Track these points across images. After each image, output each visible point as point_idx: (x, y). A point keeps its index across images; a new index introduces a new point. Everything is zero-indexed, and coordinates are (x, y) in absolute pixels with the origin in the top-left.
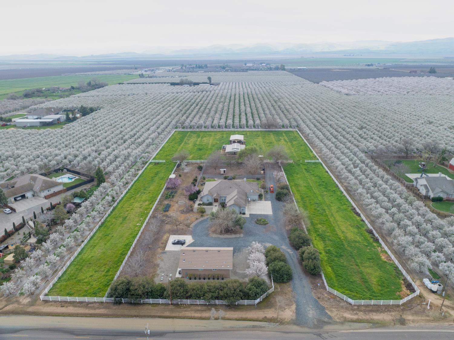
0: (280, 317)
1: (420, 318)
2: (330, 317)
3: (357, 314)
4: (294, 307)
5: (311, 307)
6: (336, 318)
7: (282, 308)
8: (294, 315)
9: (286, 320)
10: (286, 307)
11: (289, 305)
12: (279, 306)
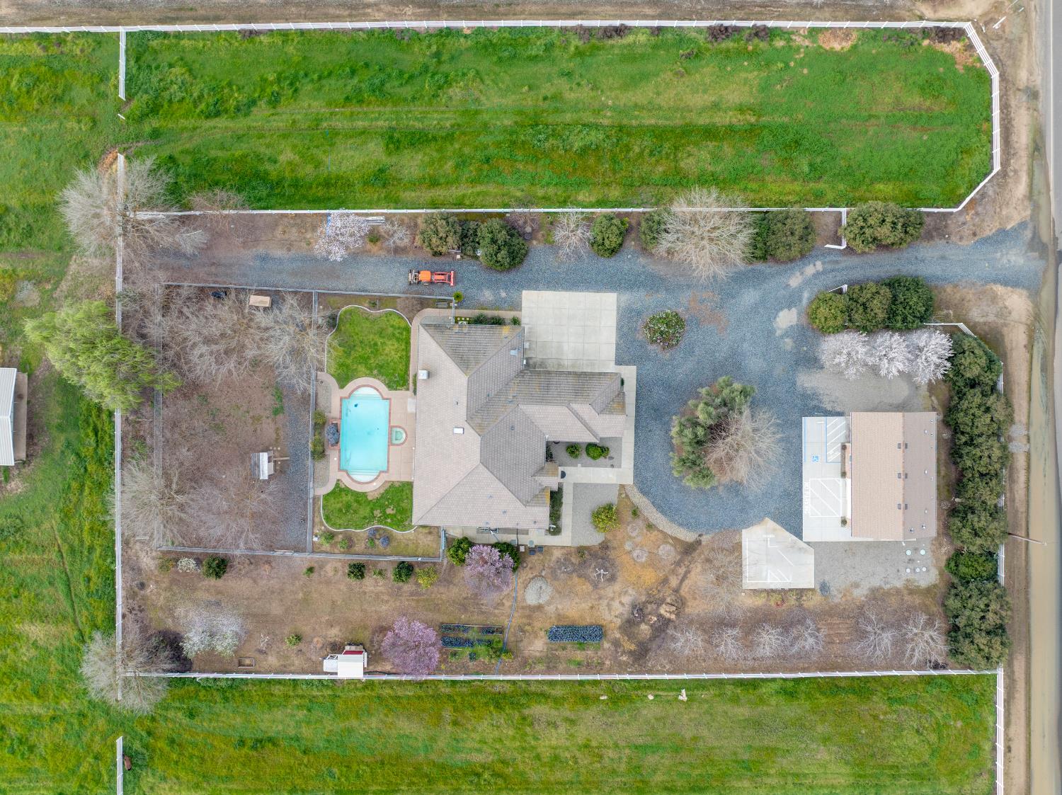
0: (1024, 320)
1: (1024, 57)
2: (1023, 225)
3: (1016, 171)
4: (999, 289)
5: (999, 254)
6: (1024, 214)
7: (1004, 312)
8: (1019, 290)
9: (1030, 309)
10: (1001, 305)
11: (994, 299)
12: (996, 316)
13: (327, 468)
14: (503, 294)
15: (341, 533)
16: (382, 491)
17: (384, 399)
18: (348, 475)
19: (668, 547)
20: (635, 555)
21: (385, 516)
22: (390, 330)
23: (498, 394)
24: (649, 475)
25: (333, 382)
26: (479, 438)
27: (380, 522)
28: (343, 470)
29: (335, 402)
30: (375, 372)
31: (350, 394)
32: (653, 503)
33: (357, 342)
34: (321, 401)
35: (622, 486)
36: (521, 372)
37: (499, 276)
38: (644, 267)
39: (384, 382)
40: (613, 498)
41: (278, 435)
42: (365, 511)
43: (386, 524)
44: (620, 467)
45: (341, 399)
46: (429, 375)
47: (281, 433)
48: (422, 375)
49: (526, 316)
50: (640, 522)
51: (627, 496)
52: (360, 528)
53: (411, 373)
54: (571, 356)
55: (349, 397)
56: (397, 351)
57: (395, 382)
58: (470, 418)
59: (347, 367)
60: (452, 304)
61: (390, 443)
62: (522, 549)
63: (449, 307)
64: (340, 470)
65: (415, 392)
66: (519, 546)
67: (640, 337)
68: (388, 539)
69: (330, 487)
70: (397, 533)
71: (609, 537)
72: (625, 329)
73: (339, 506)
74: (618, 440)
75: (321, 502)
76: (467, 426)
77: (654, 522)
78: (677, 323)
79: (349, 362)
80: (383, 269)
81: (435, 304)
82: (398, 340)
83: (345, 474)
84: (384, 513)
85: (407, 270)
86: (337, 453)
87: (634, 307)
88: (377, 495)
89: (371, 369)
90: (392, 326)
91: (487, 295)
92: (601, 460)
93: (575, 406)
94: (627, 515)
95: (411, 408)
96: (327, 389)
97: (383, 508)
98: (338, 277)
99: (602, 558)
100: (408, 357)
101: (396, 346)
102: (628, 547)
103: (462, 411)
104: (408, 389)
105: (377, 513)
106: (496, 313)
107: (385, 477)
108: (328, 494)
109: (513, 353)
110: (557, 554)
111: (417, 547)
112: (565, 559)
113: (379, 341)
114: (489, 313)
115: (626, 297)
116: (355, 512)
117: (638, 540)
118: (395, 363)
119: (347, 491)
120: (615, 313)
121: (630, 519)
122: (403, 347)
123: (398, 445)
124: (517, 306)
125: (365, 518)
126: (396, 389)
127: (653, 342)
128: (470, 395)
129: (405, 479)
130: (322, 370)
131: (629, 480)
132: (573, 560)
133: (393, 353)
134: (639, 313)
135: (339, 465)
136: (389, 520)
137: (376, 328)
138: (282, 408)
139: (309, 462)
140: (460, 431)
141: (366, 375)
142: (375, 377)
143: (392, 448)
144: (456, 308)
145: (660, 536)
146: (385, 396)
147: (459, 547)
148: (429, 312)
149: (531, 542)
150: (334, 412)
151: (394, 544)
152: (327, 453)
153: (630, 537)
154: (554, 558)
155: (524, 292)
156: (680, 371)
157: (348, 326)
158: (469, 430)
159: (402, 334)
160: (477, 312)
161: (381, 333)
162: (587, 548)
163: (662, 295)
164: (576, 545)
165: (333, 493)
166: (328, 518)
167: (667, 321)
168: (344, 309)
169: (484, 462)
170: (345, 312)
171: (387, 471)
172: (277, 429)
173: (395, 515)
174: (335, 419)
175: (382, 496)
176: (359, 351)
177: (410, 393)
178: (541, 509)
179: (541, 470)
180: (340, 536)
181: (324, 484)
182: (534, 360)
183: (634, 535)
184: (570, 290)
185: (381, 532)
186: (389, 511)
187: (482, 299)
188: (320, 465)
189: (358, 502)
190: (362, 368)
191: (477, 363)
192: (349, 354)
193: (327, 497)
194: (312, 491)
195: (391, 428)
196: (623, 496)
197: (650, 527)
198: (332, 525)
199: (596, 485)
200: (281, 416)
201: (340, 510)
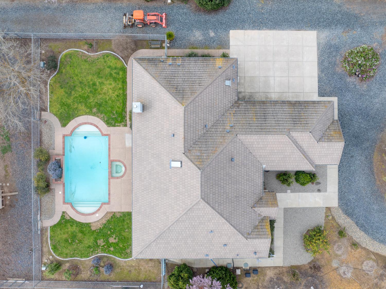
13: (53, 201)
14: (212, 34)
15: (68, 261)
16: (104, 221)
17: (103, 135)
18: (72, 207)
19: (371, 263)
20: (341, 271)
21: (109, 245)
22: (107, 70)
23: (215, 125)
24: (352, 197)
25: (55, 121)
26: (199, 172)
27: (103, 250)
28: (68, 203)
29: (58, 140)
30: (95, 110)
31: (72, 132)
32: (357, 223)
33: (77, 83)
34: (45, 138)
35: (328, 209)
36: (236, 102)
37: (208, 17)
38: (339, 7)
39: (103, 119)
40: (320, 220)
41: (6, 172)
42: (89, 241)
43: (109, 252)
44: (326, 191)
45: (64, 136)
46: (144, 108)
47: (10, 170)
48: (136, 108)
49: (233, 52)
50: (345, 241)
51: (333, 218)
52: (85, 257)
53: (128, 110)
54: (277, 90)
55: (71, 134)
56: (114, 90)
57: (113, 119)
58: (187, 151)
59: (68, 106)
60: (164, 45)
61: (111, 176)
62: (238, 272)
63: (162, 47)
64: (64, 203)
65: (131, 127)
66: (235, 269)
67: (339, 70)
68: (111, 266)
69: (56, 219)
70: (119, 259)
71: (317, 256)
72: (326, 64)
73: (65, 236)
74: (324, 167)
75: (49, 233)
76: (184, 159)
77: (358, 240)
78: (373, 56)
79: (70, 101)
80: (100, 15)
81: (148, 44)
82: (115, 79)
83: (69, 206)
84: (107, 241)
85: (122, 14)
86: (61, 187)
87: (333, 43)
88: (99, 226)
89: (91, 108)
90: (109, 67)
91: (197, 35)
92: (309, 185)
93: (295, 134)
94: (335, 236)
95: (128, 144)
96: (51, 129)
97: (106, 237)
98: (58, 24)
99: (312, 276)
100: (125, 96)
101: (113, 85)
102: (335, 264)
103: (179, 143)
104: (126, 125)
105: (101, 242)
106: (206, 51)
107: (107, 209)
108: (55, 226)
109: (228, 83)
110: (270, 274)
111: (139, 273)
112: (277, 279)
113: (97, 81)
114: (200, 51)
115: (326, 34)
116: (80, 242)
117: (343, 257)
118: (113, 101)
119: (72, 222)
120: (316, 49)
121: (336, 239)
122: (120, 86)
123: (118, 178)
124: (225, 44)
125: (89, 247)
126: (114, 126)
127: (351, 74)
128: (187, 126)
129: (125, 209)
130: (45, 110)
131: (334, 202)
132: (285, 279)
133: (110, 91)
134: (337, 49)
135: (64, 198)
136: (112, 249)
137: (94, 69)
138: (10, 146)
139: (34, 196)
140: (178, 164)
141: (86, 114)
142: (94, 115)
143: (111, 180)
144: (168, 48)
145: (364, 253)
146: (105, 133)
147: (179, 275)
148: (144, 53)
149: (246, 264)
150: (58, 149)
151: (117, 270)
152: (52, 187)
153: (337, 255)
154: (267, 278)
155: (231, 32)
156: (377, 100)
157: (68, 68)
158: (188, 164)
159: (118, 74)
160: (188, 51)
161: (99, 73)
162: (298, 267)
163: (357, 32)
164: (288, 264)
165: (59, 224)
166: (55, 248)
167: (364, 54)
168: (64, 53)
169: (205, 198)
170: (66, 56)
171: (109, 203)
172: (6, 166)
173: (117, 244)
174: (58, 155)
175: (105, 226)
176: (79, 91)
177: (127, 128)
178: (262, 240)
179: (260, 202)
180: (68, 265)
181: (51, 216)
182: (243, 94)
183: (339, 253)
184: (274, 29)
185: (105, 259)
186: (112, 240)
187: (192, 39)
188: (46, 198)
189: (82, 232)
190: (82, 107)
191: (192, 93)
192: (70, 95)
193: (54, 228)
194: (39, 223)
195: (111, 162)
196: (331, 217)
197: (355, 245)
198: (59, 255)
199: (304, 209)
200: (9, 154)
201: (66, 241)
